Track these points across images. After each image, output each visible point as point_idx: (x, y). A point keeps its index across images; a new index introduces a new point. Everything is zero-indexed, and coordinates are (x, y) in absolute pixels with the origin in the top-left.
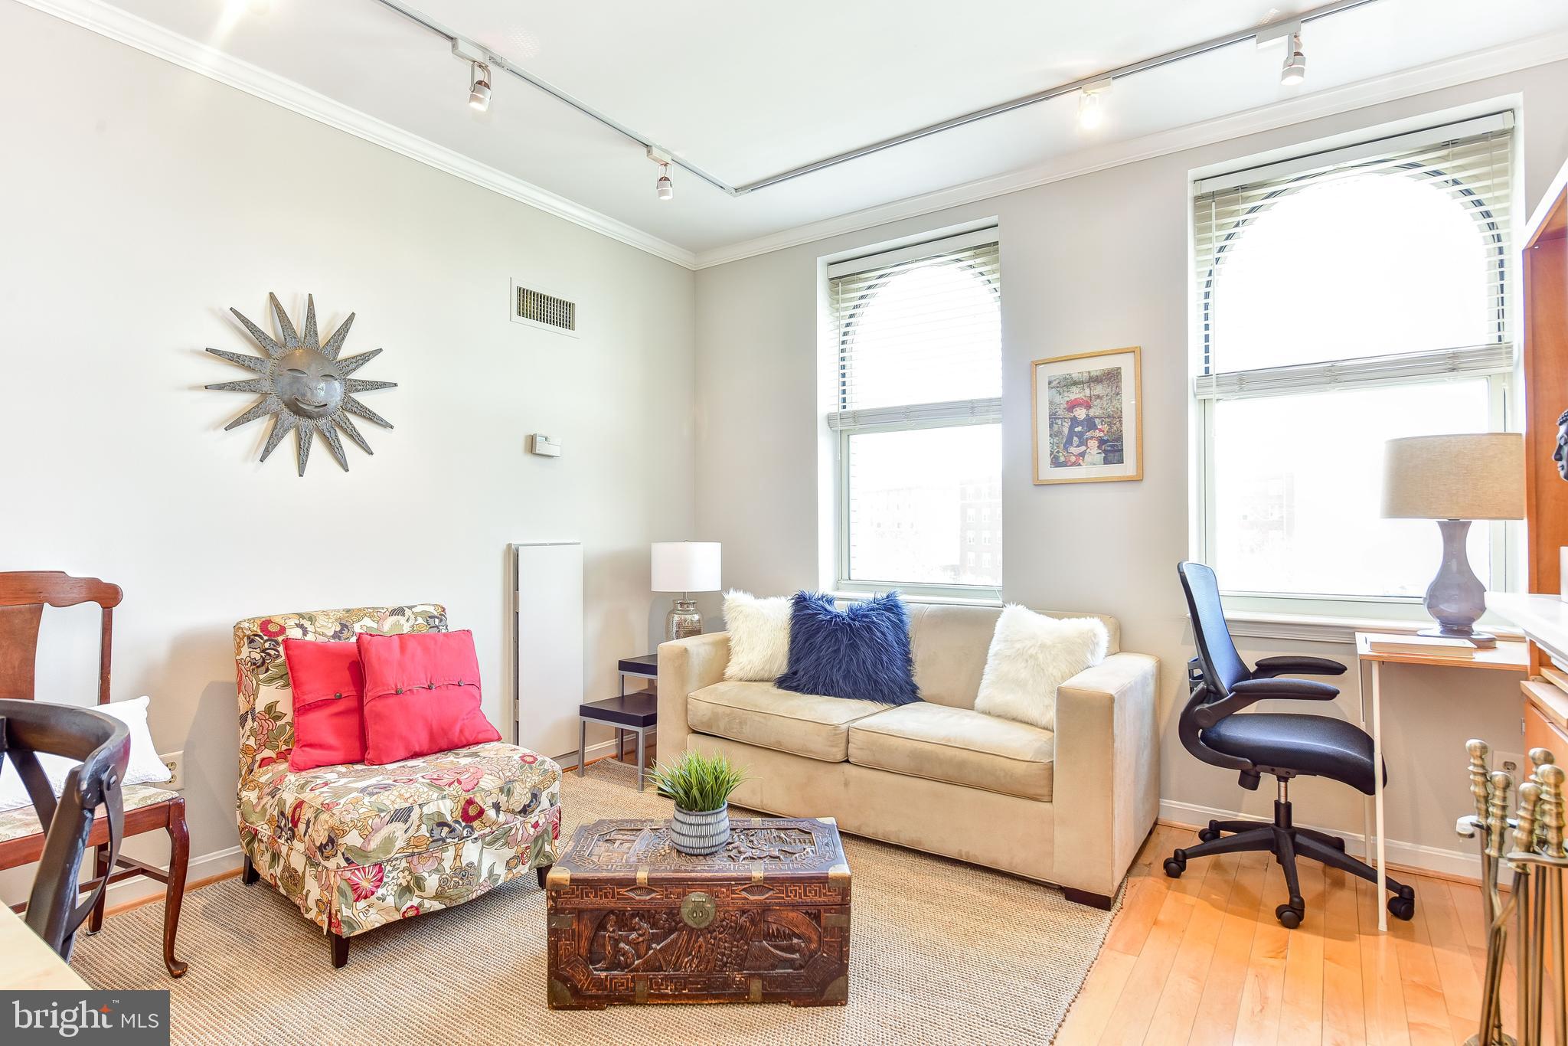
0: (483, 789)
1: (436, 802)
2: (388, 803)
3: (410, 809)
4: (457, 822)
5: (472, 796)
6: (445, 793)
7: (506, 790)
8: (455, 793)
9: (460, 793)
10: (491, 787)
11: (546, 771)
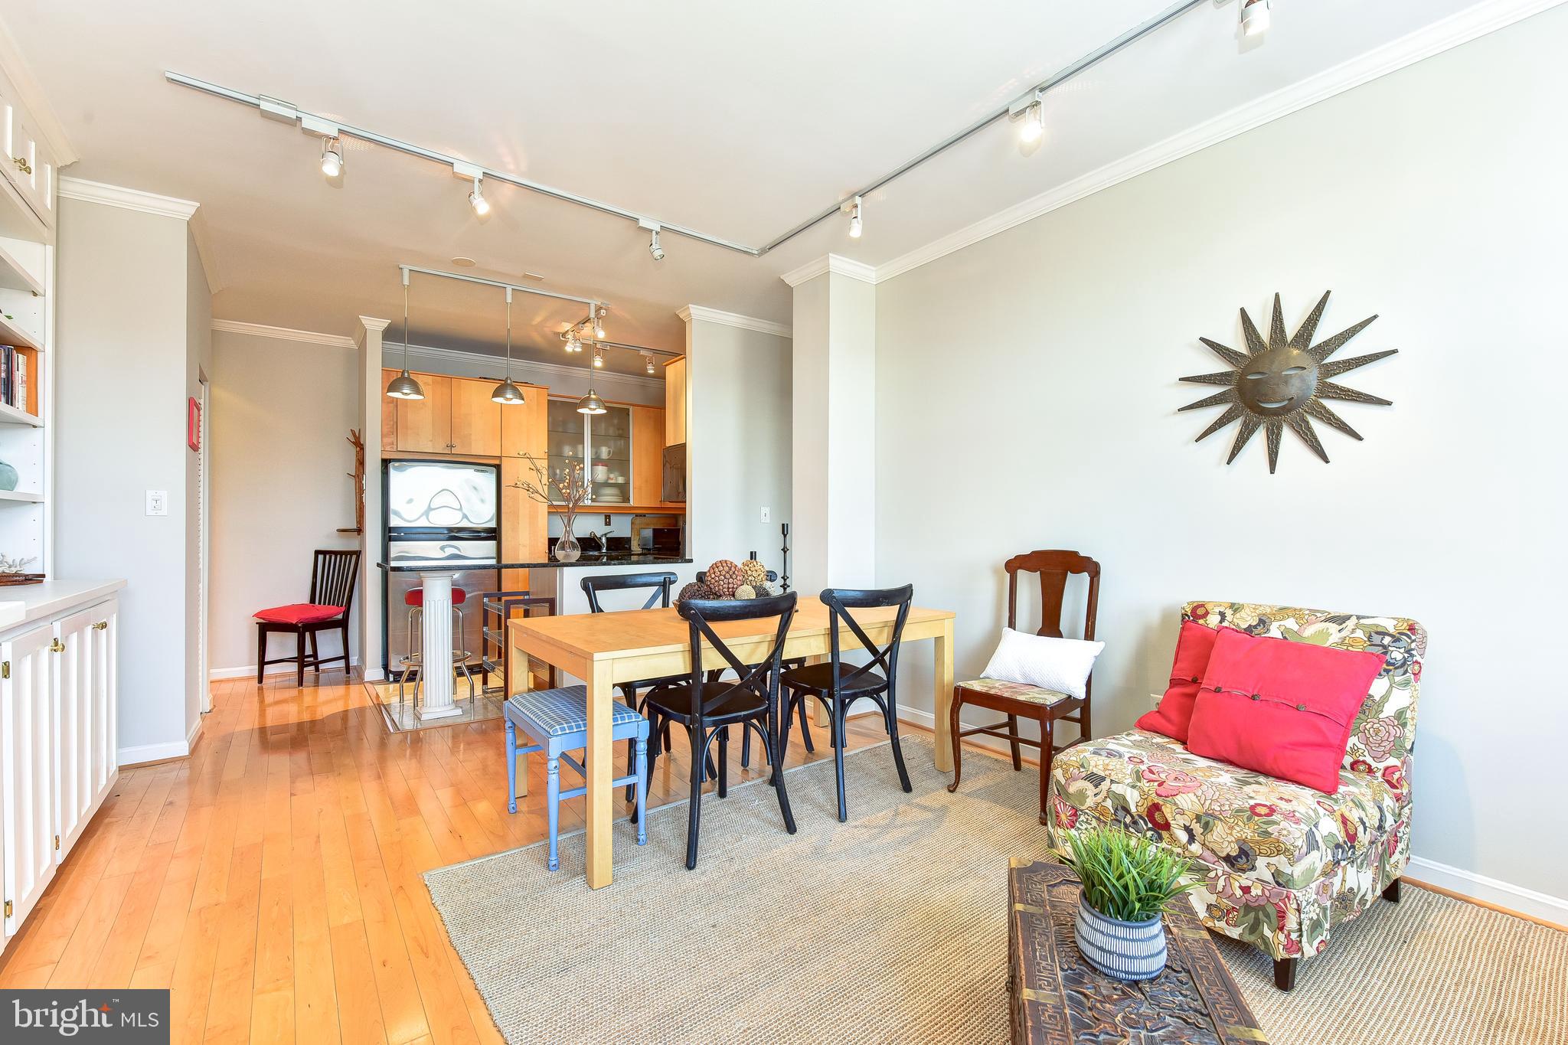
0: (1175, 804)
1: (1125, 787)
2: (1092, 763)
3: (1103, 779)
4: (1141, 817)
5: (1161, 803)
6: (1139, 784)
7: (1203, 822)
8: (1146, 789)
9: (1150, 792)
10: (1185, 807)
11: (1267, 833)
